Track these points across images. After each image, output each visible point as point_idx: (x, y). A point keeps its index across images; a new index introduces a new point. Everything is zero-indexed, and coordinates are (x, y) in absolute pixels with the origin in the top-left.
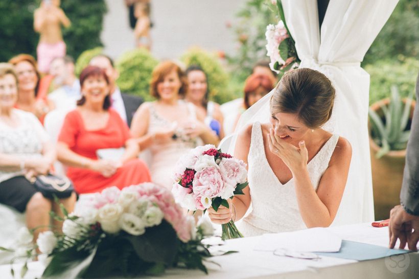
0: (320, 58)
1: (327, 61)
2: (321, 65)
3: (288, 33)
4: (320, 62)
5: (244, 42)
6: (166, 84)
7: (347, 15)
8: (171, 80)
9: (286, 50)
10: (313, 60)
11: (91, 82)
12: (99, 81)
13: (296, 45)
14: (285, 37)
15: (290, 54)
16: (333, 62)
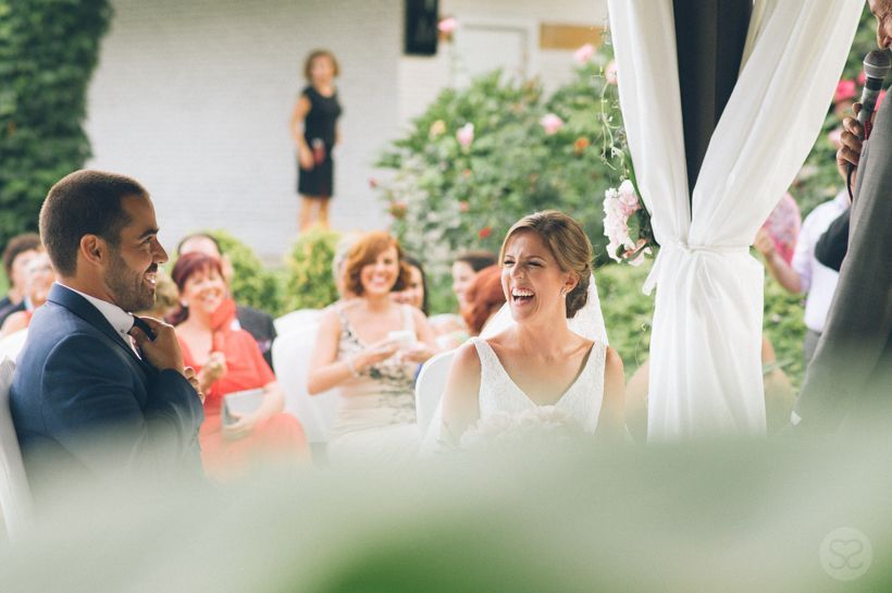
0: (689, 241)
1: (703, 245)
2: (693, 251)
3: (640, 201)
4: (691, 247)
5: (399, 214)
6: (380, 267)
7: (733, 176)
8: (387, 262)
9: (637, 227)
10: (681, 243)
11: (199, 282)
12: (211, 278)
13: (653, 221)
14: (635, 208)
15: (642, 234)
16: (712, 246)
